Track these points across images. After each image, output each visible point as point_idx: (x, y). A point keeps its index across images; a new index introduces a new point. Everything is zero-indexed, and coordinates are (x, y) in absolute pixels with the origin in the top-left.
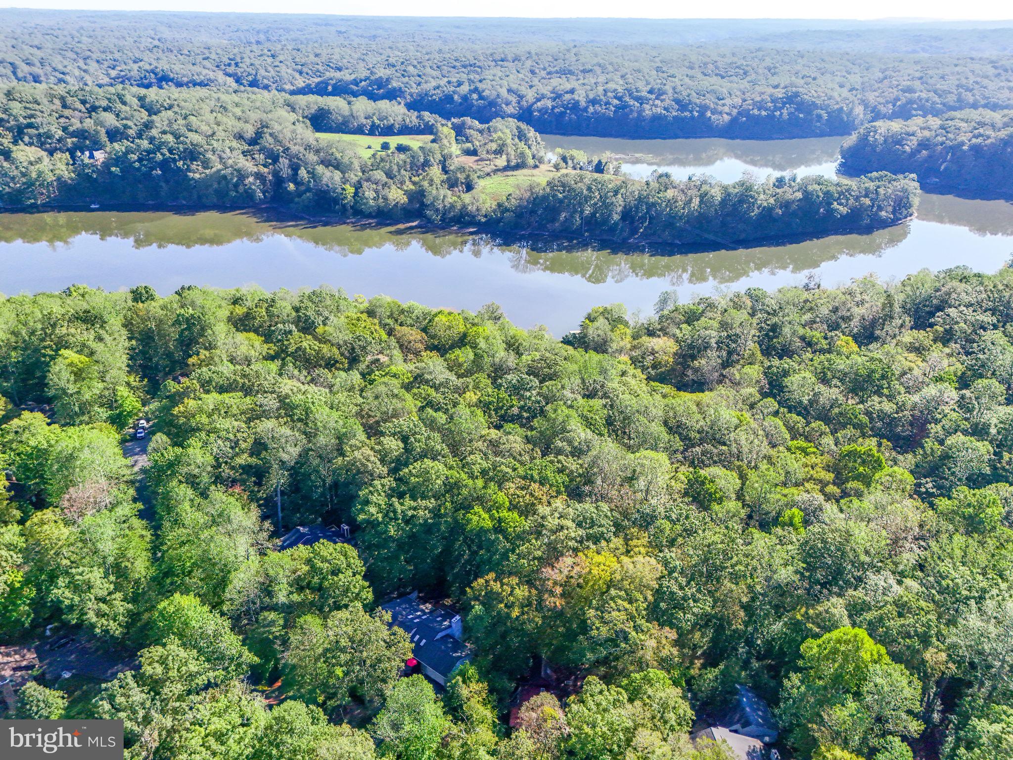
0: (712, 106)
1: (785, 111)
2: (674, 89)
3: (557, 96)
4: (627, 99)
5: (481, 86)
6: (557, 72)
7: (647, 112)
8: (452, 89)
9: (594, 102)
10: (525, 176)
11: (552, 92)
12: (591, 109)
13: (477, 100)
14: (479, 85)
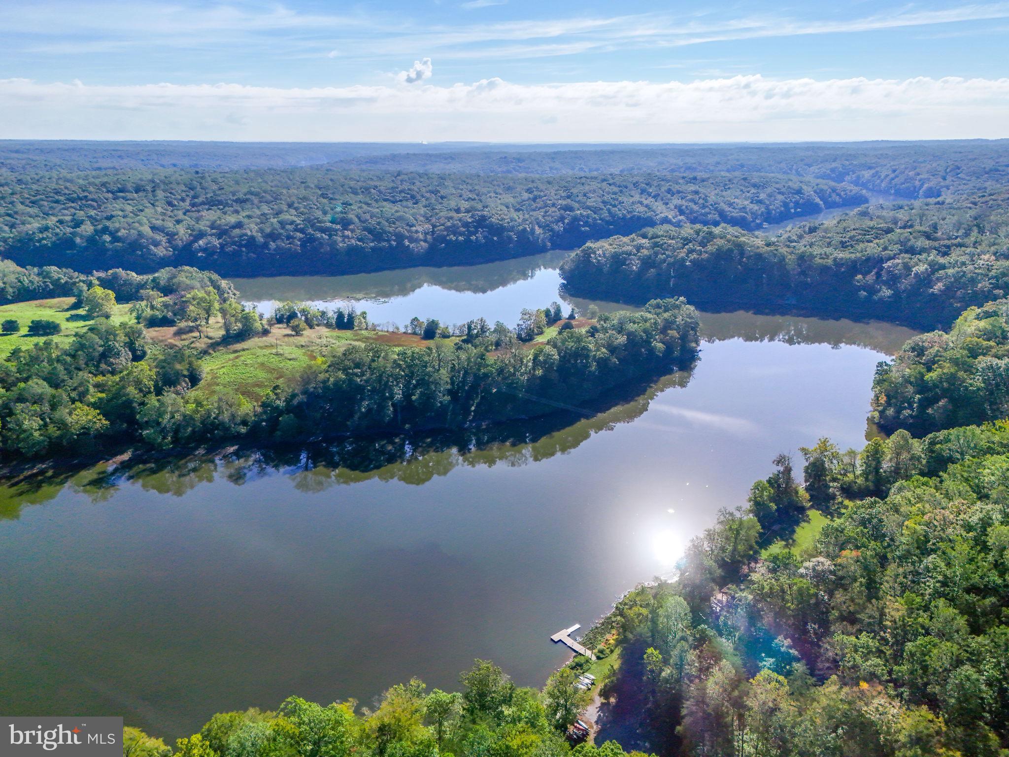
0: (407, 234)
1: (478, 235)
2: (359, 218)
3: (222, 233)
4: (310, 231)
5: (111, 225)
6: (203, 203)
7: (341, 245)
8: (69, 230)
9: (273, 236)
10: (261, 348)
11: (212, 227)
12: (273, 245)
13: (111, 242)
14: (108, 223)
